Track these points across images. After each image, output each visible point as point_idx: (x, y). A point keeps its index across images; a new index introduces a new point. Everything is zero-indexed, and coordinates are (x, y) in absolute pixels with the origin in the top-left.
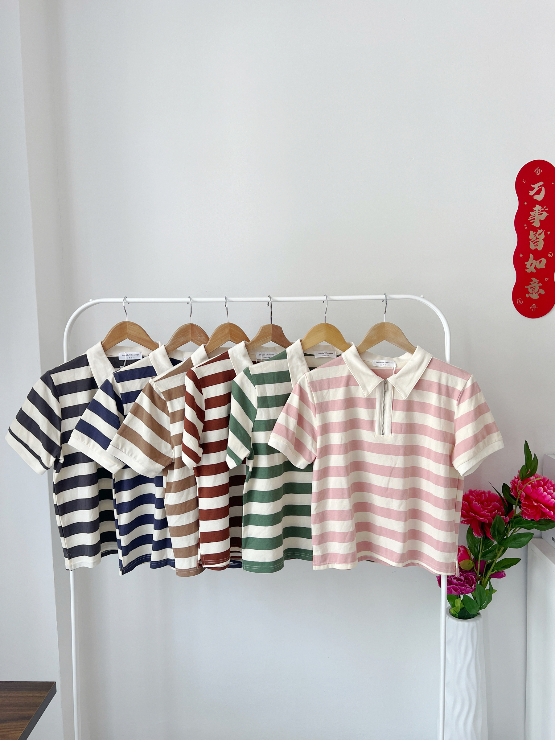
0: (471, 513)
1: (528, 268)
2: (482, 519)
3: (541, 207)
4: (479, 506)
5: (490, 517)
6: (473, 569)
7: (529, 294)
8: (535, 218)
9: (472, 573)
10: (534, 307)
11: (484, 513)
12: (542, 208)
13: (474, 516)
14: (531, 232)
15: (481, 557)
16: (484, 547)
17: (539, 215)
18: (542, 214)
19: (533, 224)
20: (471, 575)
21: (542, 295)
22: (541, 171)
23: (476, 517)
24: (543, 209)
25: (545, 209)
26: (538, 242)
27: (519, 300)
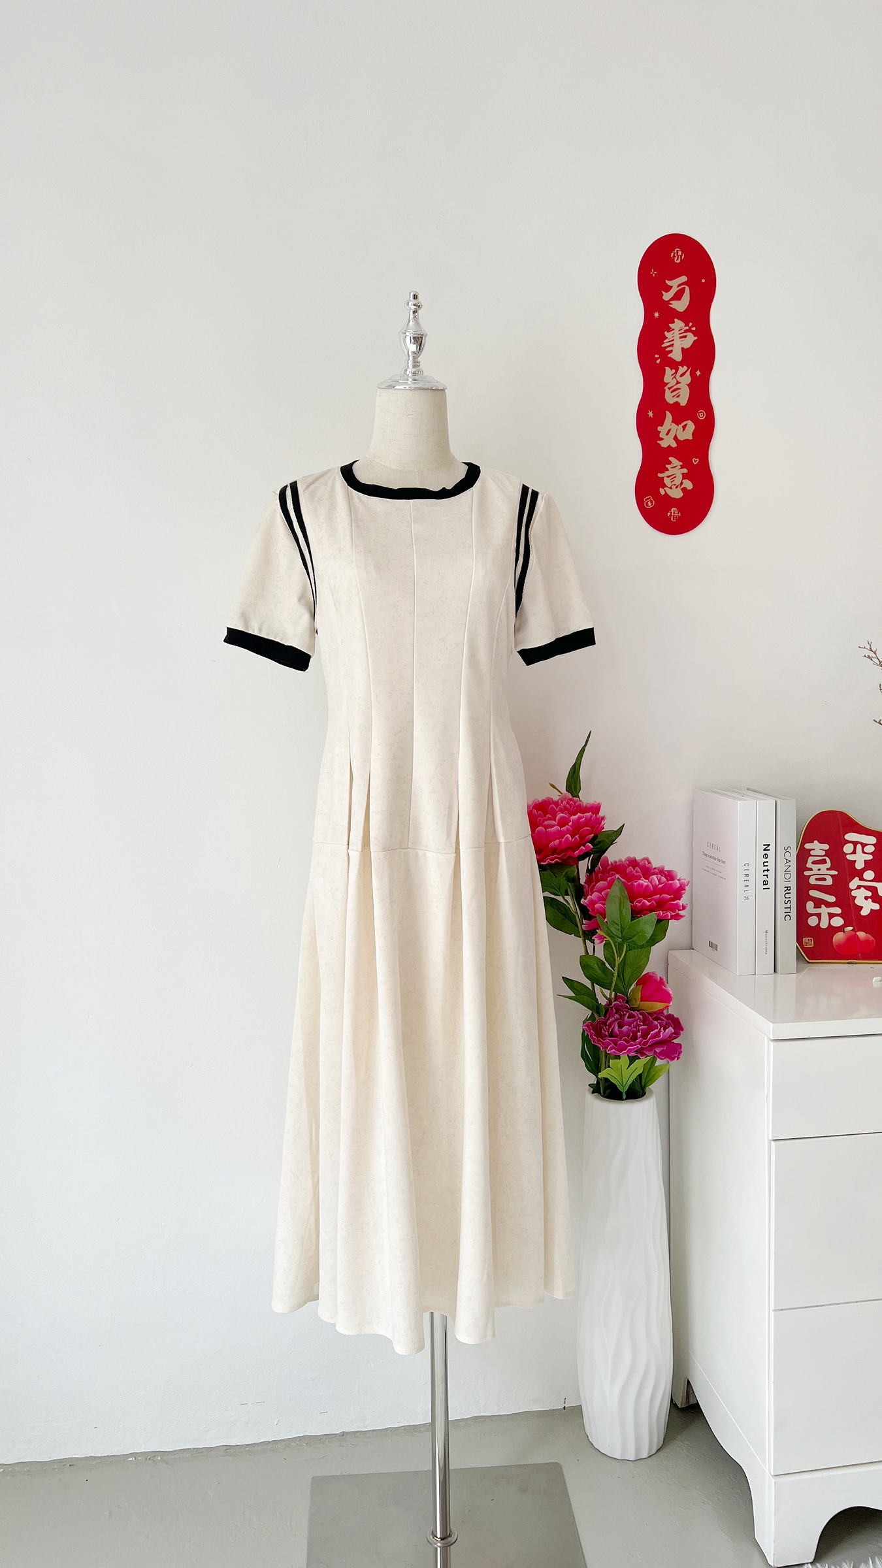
1: (662, 439)
3: (684, 324)
7: (666, 488)
8: (673, 344)
10: (674, 512)
14: (667, 369)
17: (681, 338)
18: (685, 337)
19: (669, 355)
21: (689, 490)
22: (681, 256)
24: (687, 328)
25: (690, 328)
26: (680, 389)
27: (648, 499)
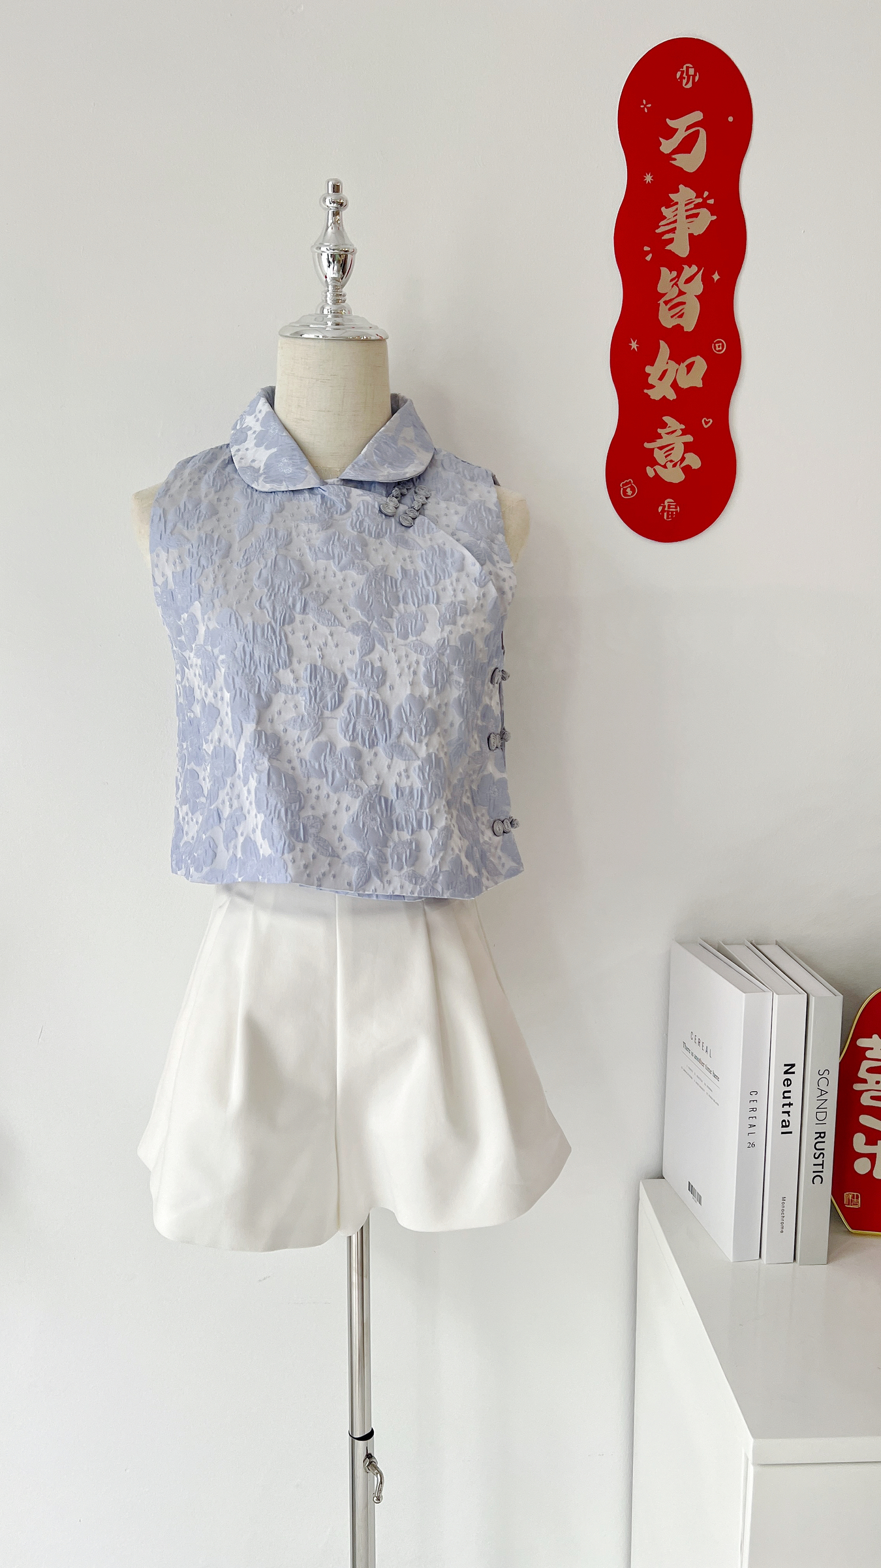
1: (652, 387)
3: (695, 195)
7: (657, 467)
8: (675, 228)
10: (669, 506)
12: (696, 198)
14: (664, 271)
17: (688, 217)
18: (696, 215)
19: (668, 248)
21: (694, 469)
22: (695, 75)
24: (700, 200)
25: (705, 200)
26: (684, 303)
27: (627, 484)
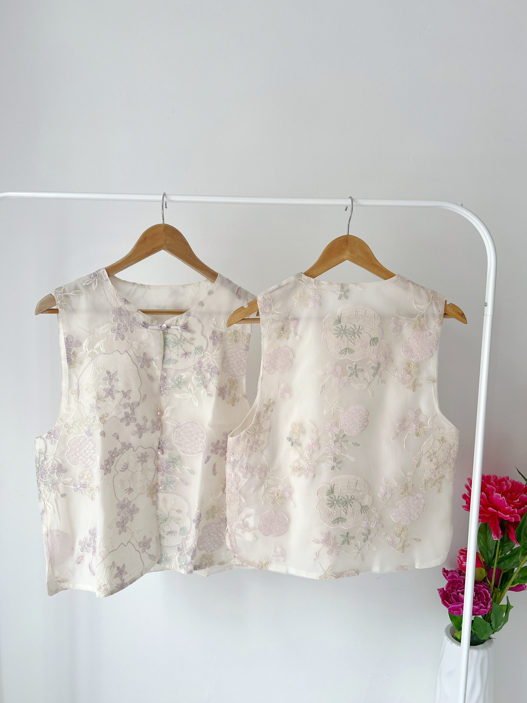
0: (490, 508)
2: (506, 516)
4: (502, 499)
5: (517, 513)
6: (484, 580)
9: (484, 586)
11: (510, 509)
13: (495, 512)
15: (497, 563)
16: (501, 551)
20: (484, 587)
23: (498, 513)
